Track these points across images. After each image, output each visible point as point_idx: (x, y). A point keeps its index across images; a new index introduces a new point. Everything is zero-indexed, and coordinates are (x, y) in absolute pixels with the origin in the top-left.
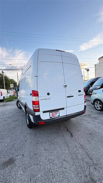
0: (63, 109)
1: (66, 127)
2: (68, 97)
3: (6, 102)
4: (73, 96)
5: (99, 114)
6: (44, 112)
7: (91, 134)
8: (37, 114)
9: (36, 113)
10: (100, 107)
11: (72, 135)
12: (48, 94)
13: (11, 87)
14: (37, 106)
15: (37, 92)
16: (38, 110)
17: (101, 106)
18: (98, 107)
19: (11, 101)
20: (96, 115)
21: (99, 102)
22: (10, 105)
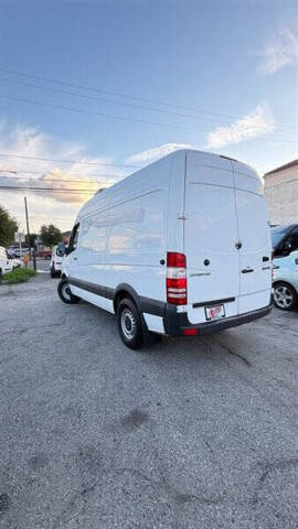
0: (232, 299)
1: (224, 347)
2: (244, 272)
3: (10, 283)
4: (251, 271)
5: (285, 316)
6: (195, 306)
7: (289, 359)
8: (180, 309)
9: (179, 307)
10: (288, 301)
11: (247, 363)
12: (207, 263)
13: (17, 240)
14: (180, 291)
15: (183, 256)
16: (184, 302)
17: (290, 298)
18: (282, 302)
19: (22, 281)
20: (282, 321)
21: (285, 289)
22: (29, 292)
